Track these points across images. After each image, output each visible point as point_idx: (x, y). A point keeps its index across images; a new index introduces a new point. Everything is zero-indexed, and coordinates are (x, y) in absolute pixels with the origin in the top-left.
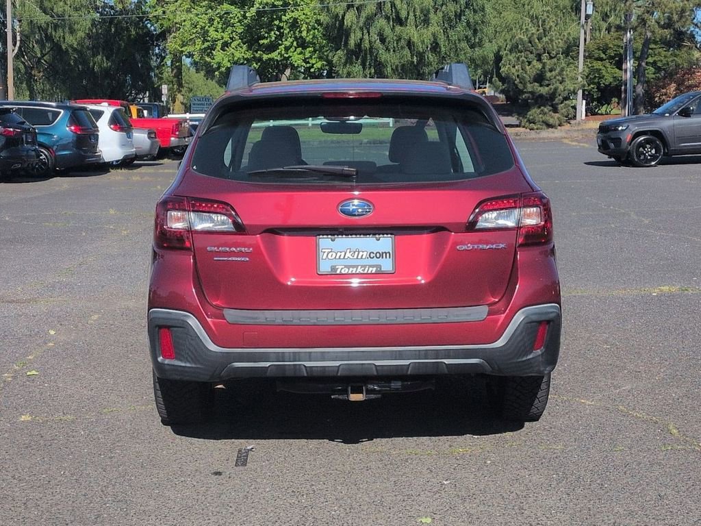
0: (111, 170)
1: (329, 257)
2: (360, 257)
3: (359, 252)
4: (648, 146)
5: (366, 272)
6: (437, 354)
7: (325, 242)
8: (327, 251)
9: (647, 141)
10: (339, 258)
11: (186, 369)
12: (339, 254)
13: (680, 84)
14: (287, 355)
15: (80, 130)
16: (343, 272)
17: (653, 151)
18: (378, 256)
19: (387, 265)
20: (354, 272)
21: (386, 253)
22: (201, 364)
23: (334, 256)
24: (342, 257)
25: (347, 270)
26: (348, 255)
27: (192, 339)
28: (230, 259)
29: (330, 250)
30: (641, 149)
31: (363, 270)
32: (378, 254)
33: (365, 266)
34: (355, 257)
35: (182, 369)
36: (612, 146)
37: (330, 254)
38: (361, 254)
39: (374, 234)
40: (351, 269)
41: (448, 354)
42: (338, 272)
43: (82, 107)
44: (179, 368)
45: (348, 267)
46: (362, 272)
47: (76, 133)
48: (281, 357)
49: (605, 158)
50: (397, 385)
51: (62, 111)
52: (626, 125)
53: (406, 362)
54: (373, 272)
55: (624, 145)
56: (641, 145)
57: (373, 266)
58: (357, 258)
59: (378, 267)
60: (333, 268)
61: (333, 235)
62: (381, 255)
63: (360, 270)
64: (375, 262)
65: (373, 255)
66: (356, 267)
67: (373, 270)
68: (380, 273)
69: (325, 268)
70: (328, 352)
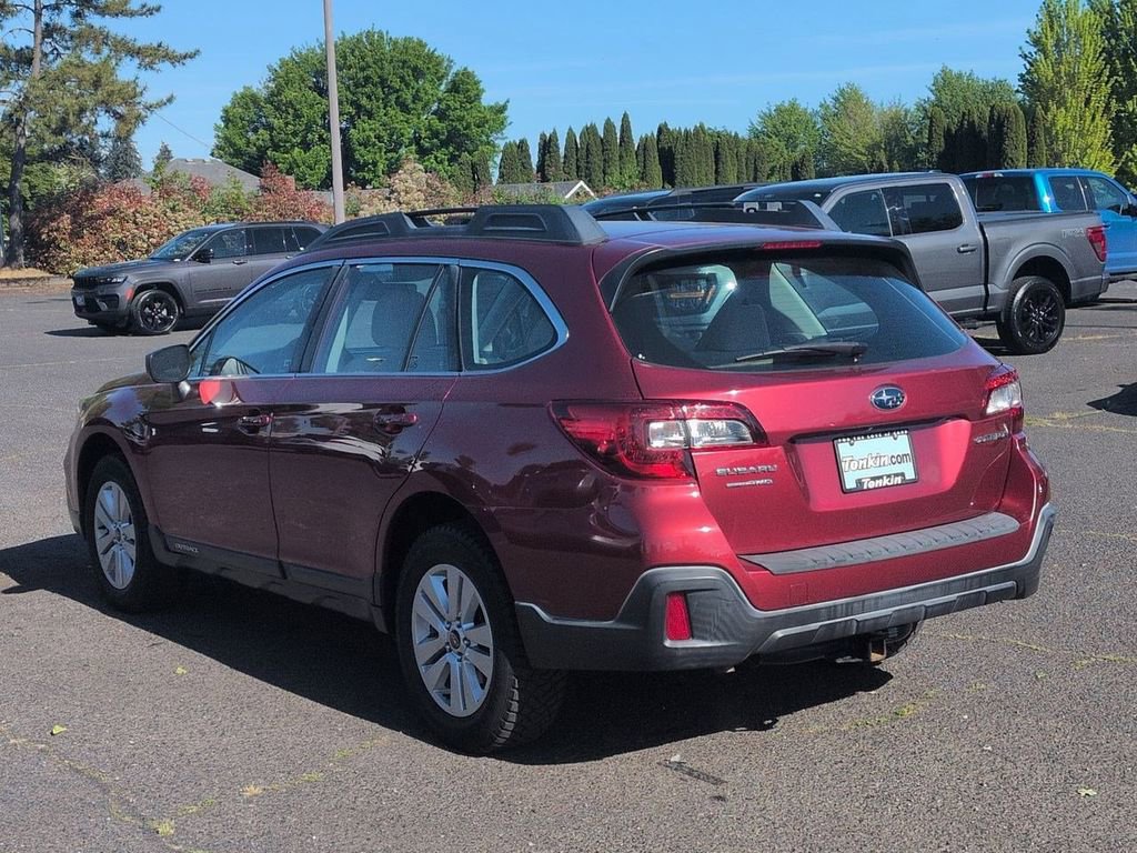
1: (852, 466)
2: (882, 464)
3: (880, 457)
4: (157, 305)
5: (892, 483)
7: (844, 448)
8: (848, 459)
9: (155, 299)
10: (863, 468)
11: (713, 650)
12: (861, 462)
13: (76, 214)
16: (870, 487)
17: (164, 312)
19: (909, 471)
20: (880, 485)
21: (906, 456)
22: (736, 639)
23: (856, 467)
24: (865, 467)
25: (874, 483)
26: (871, 462)
27: (728, 605)
28: (748, 483)
29: (851, 458)
30: (147, 310)
31: (889, 481)
32: (898, 458)
33: (889, 476)
34: (878, 465)
35: (706, 651)
36: (104, 306)
37: (852, 463)
38: (882, 459)
39: (891, 432)
40: (877, 481)
42: (865, 487)
44: (702, 651)
45: (874, 479)
46: (889, 484)
48: (832, 612)
49: (84, 324)
52: (124, 275)
53: (954, 597)
54: (899, 482)
55: (123, 305)
56: (145, 304)
57: (896, 475)
58: (880, 466)
59: (903, 475)
60: (859, 482)
61: (851, 438)
62: (900, 459)
63: (885, 482)
64: (897, 469)
65: (894, 460)
66: (881, 477)
67: (899, 480)
68: (906, 483)
69: (850, 484)
70: (882, 597)
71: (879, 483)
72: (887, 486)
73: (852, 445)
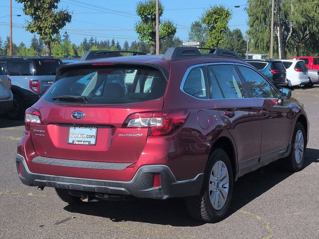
0: (295, 89)
1: (73, 136)
2: (83, 137)
3: (83, 135)
5: (84, 144)
6: (105, 184)
7: (72, 130)
10: (76, 137)
12: (76, 135)
14: (51, 178)
15: (275, 71)
16: (76, 144)
18: (90, 137)
19: (93, 141)
20: (80, 144)
21: (93, 136)
22: (26, 179)
23: (74, 136)
24: (77, 137)
25: (78, 142)
26: (79, 136)
28: (39, 135)
29: (73, 133)
31: (84, 143)
32: (90, 136)
33: (84, 141)
34: (82, 137)
37: (73, 135)
38: (84, 135)
39: (90, 127)
40: (79, 142)
41: (110, 184)
42: (74, 143)
43: (279, 61)
45: (78, 141)
46: (83, 144)
47: (273, 73)
50: (106, 196)
51: (268, 63)
53: (94, 186)
54: (87, 144)
58: (82, 138)
59: (89, 142)
60: (73, 141)
61: (75, 127)
62: (91, 137)
63: (82, 143)
64: (88, 140)
65: (88, 136)
66: (81, 141)
67: (87, 143)
68: (90, 145)
69: (70, 141)
70: (65, 178)
71: (80, 143)
72: (82, 144)
73: (75, 129)
